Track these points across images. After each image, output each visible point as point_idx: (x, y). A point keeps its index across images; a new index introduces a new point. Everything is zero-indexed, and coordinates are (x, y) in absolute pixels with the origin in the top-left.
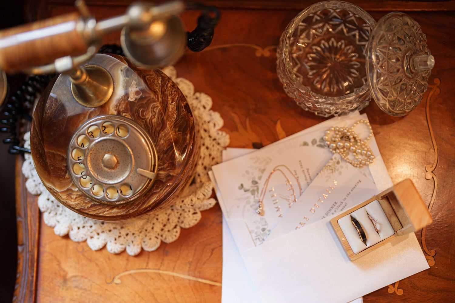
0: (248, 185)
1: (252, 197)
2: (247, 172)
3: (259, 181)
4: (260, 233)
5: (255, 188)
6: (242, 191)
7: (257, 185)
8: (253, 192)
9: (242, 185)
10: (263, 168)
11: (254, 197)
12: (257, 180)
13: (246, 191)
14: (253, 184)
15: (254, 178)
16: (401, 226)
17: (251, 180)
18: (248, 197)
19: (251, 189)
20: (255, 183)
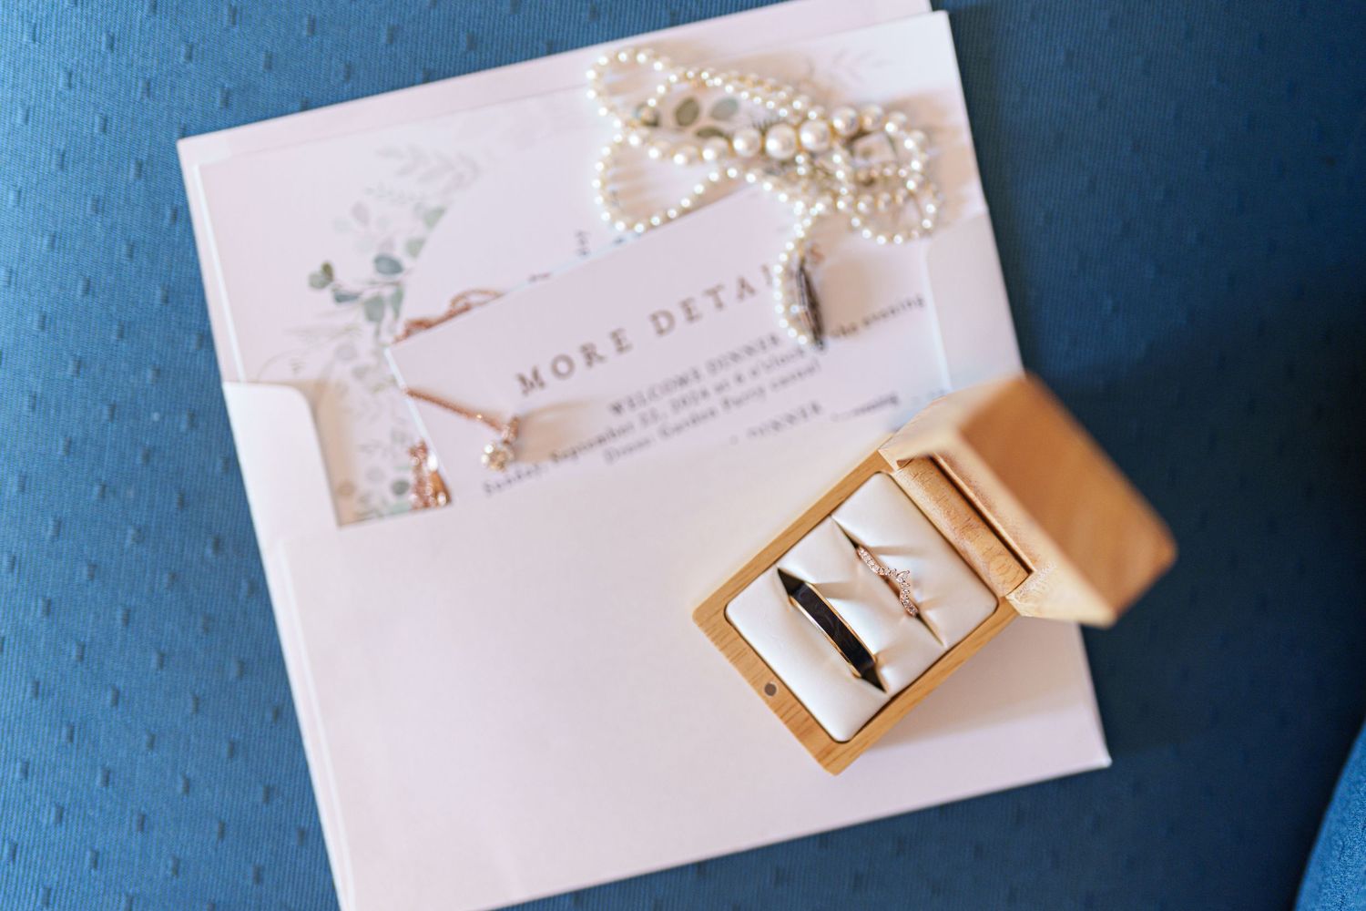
0: (356, 272)
1: (369, 329)
2: (360, 212)
3: (407, 262)
4: (384, 502)
5: (388, 292)
6: (326, 295)
7: (399, 277)
8: (374, 309)
9: (327, 270)
10: (433, 203)
11: (377, 333)
12: (399, 253)
13: (341, 298)
14: (379, 271)
15: (389, 243)
16: (1022, 570)
17: (372, 255)
18: (349, 330)
19: (368, 294)
20: (388, 265)
